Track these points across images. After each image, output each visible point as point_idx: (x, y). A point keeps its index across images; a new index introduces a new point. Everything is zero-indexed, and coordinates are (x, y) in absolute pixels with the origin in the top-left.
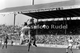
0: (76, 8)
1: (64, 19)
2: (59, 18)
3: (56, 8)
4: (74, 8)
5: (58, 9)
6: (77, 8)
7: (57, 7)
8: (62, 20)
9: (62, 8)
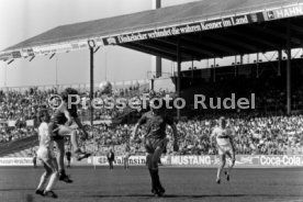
3: (249, 17)
5: (255, 20)
8: (274, 59)
9: (271, 12)
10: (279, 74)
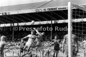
0: (23, 13)
1: (11, 24)
2: (6, 24)
3: (2, 13)
4: (22, 13)
5: (4, 14)
6: (25, 13)
7: (4, 11)
8: (9, 26)
9: (9, 13)
10: (11, 30)
